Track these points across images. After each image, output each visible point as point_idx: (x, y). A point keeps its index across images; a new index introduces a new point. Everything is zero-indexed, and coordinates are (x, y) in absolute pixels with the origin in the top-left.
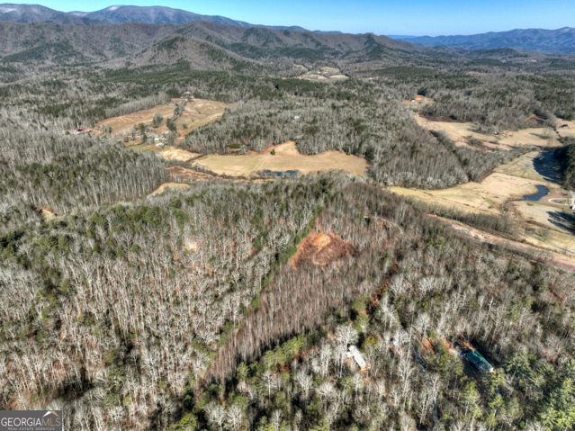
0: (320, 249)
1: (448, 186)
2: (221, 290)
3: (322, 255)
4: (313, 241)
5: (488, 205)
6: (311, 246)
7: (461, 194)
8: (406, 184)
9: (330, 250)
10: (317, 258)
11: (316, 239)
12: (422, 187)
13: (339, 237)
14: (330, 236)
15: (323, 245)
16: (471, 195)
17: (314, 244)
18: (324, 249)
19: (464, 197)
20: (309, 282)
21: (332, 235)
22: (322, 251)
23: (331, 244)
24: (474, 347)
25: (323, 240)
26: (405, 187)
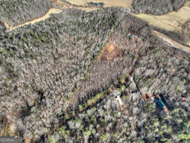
0: (110, 52)
1: (164, 14)
2: (73, 74)
3: (111, 55)
4: (108, 49)
5: (178, 24)
6: (107, 51)
7: (169, 18)
8: (147, 12)
9: (114, 53)
10: (109, 56)
11: (109, 47)
12: (153, 14)
13: (117, 46)
14: (114, 46)
15: (112, 50)
16: (172, 19)
17: (108, 50)
18: (111, 52)
19: (169, 20)
20: (105, 67)
21: (115, 45)
22: (111, 53)
23: (114, 50)
24: (160, 97)
25: (111, 48)
26: (146, 13)
